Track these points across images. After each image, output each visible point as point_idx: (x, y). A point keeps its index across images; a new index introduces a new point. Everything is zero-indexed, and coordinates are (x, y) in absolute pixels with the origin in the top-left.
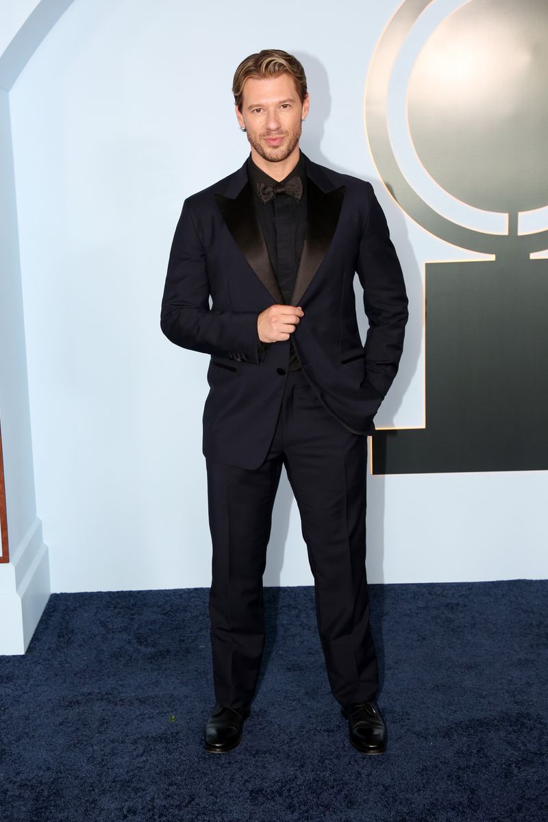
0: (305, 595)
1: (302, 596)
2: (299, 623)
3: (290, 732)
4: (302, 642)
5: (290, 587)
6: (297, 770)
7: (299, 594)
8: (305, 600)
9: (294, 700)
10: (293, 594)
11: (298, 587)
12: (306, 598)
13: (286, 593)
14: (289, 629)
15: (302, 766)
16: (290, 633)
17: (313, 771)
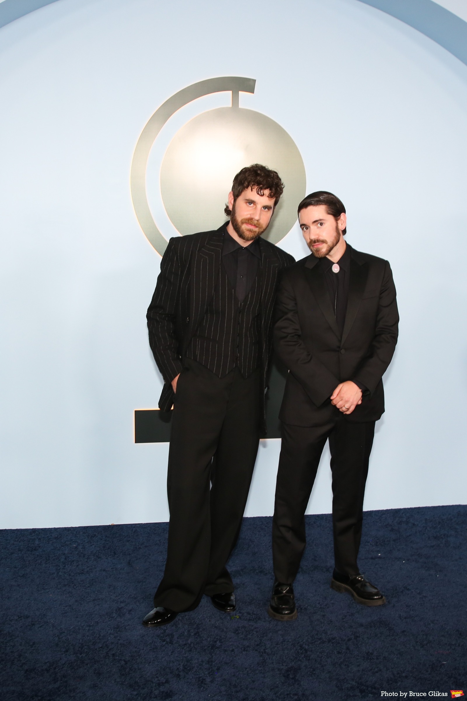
0: (84, 533)
1: (81, 533)
2: (77, 552)
3: (61, 628)
4: (78, 566)
5: (73, 527)
6: (62, 654)
7: (79, 532)
8: (83, 536)
9: (66, 606)
10: (75, 532)
11: (79, 527)
12: (84, 535)
13: (70, 532)
14: (68, 557)
15: (67, 651)
16: (70, 560)
17: (74, 654)
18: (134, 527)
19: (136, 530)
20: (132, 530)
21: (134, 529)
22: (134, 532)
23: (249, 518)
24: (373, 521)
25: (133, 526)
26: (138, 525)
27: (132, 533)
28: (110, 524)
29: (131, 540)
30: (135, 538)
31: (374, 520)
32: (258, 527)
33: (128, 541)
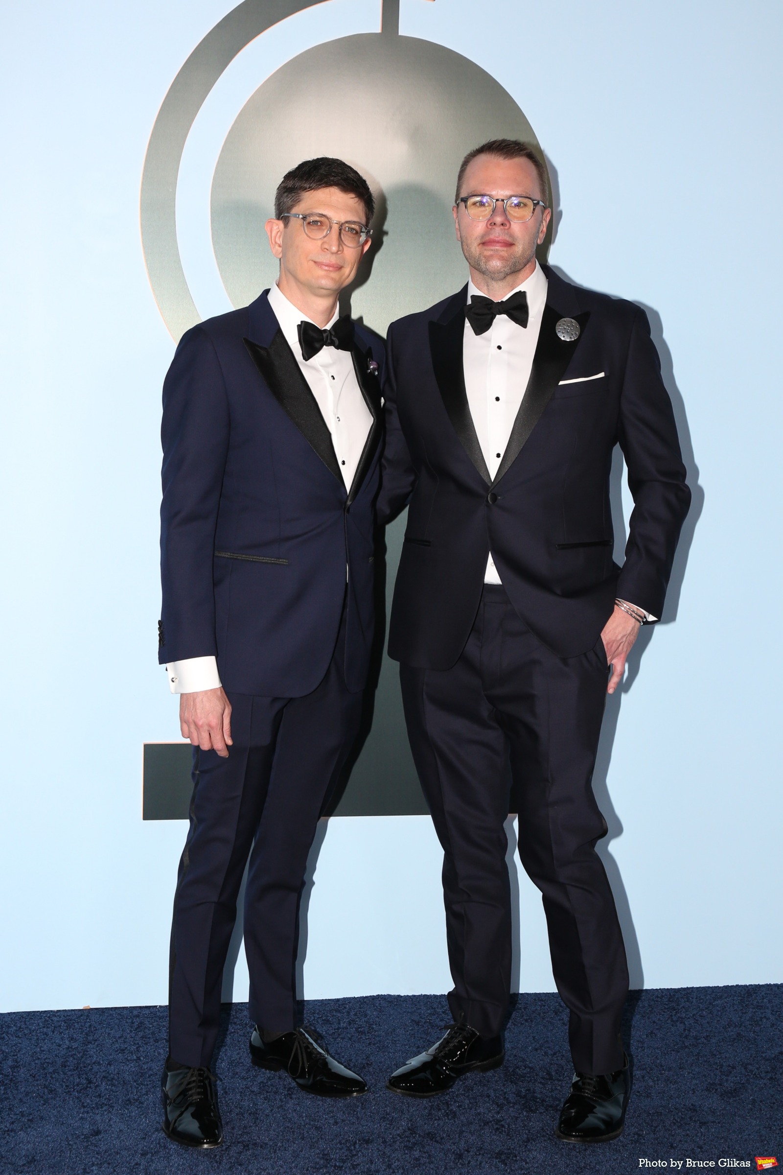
0: (19, 1028)
11: (8, 1014)
12: (20, 1034)
18: (138, 1016)
19: (141, 1023)
20: (133, 1023)
21: (137, 1021)
22: (136, 1029)
23: (402, 996)
24: (694, 1015)
25: (135, 1013)
26: (147, 1012)
27: (131, 1031)
28: (82, 1008)
29: (128, 1048)
30: (138, 1044)
31: (695, 1012)
32: (424, 1021)
33: (122, 1051)
